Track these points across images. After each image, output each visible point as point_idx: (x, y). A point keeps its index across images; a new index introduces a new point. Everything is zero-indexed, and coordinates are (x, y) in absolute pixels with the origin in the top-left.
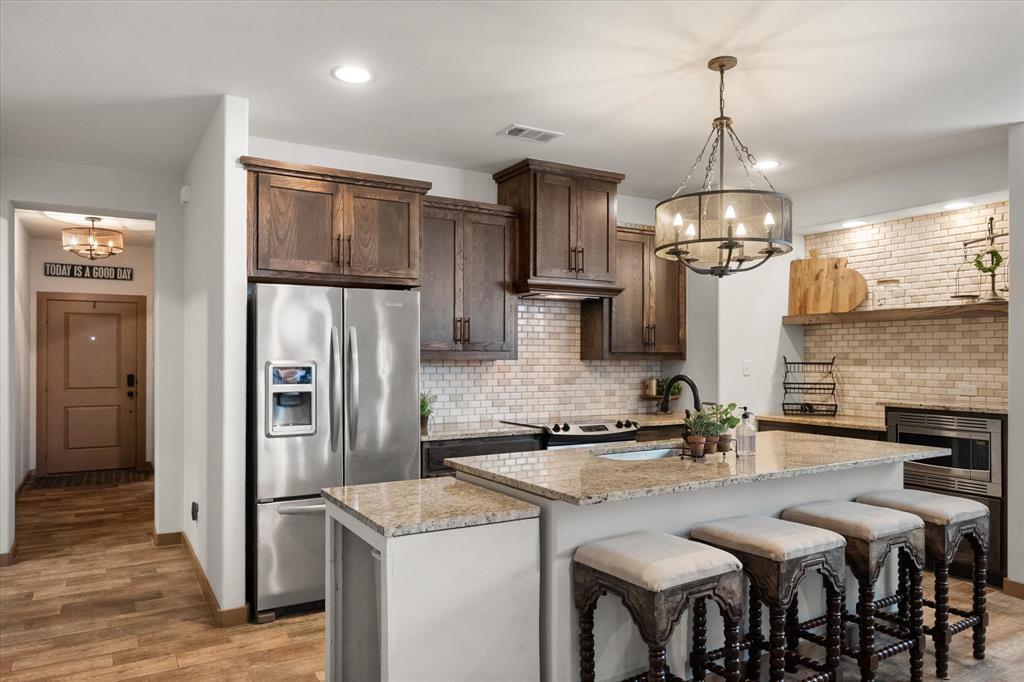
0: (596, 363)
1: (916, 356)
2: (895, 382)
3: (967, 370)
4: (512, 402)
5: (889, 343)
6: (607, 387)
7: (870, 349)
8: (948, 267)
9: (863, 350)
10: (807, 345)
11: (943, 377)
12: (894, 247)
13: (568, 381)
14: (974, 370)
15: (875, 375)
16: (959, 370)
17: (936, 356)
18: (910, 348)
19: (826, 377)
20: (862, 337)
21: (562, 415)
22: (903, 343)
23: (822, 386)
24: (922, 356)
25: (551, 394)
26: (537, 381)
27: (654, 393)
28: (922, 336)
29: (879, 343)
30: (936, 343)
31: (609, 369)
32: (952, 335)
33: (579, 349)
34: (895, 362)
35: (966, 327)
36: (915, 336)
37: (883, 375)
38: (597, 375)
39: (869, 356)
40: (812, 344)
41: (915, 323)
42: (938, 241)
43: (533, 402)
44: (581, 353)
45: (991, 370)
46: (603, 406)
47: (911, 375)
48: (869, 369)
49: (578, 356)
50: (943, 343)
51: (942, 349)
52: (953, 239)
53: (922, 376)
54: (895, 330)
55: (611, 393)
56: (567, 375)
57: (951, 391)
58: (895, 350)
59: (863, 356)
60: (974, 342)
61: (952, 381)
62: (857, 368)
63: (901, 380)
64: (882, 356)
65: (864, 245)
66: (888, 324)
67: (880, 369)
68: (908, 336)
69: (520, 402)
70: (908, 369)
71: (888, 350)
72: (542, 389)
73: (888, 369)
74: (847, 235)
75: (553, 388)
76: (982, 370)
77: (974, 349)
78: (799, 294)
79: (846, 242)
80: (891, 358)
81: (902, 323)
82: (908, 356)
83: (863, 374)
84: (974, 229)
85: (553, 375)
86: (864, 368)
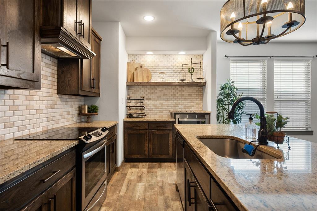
0: (63, 96)
1: (166, 97)
2: (160, 105)
3: (181, 101)
4: (19, 123)
5: (158, 93)
6: (67, 110)
7: (152, 95)
8: (175, 71)
9: (150, 95)
10: (129, 93)
11: (174, 103)
12: (160, 63)
13: (52, 107)
14: (183, 101)
15: (154, 103)
16: (179, 101)
17: (172, 97)
18: (165, 95)
19: (136, 104)
20: (150, 91)
21: (49, 128)
22: (163, 93)
23: (135, 107)
24: (168, 97)
25: (43, 115)
26: (36, 107)
27: (86, 112)
28: (168, 91)
29: (155, 93)
30: (172, 93)
31: (68, 100)
32: (177, 91)
33: (56, 88)
34: (160, 99)
35: (181, 89)
36: (166, 91)
37: (156, 103)
38: (64, 103)
39: (152, 97)
40: (131, 93)
41: (166, 87)
42: (173, 63)
43: (33, 121)
44: (58, 90)
45: (187, 101)
46: (65, 120)
47: (165, 103)
48: (152, 101)
49: (56, 91)
50: (174, 93)
51: (174, 95)
52: (177, 63)
53: (168, 103)
54: (160, 89)
55: (68, 113)
56: (51, 103)
57: (176, 108)
58: (160, 95)
59: (150, 97)
60: (183, 93)
61: (177, 105)
62: (148, 101)
63: (162, 105)
64: (156, 97)
65: (150, 61)
66: (158, 87)
67: (155, 101)
68: (164, 91)
69: (25, 122)
70: (164, 101)
71: (158, 95)
72: (39, 112)
73: (158, 101)
74: (144, 57)
75: (45, 111)
76: (185, 101)
77: (182, 95)
78: (130, 74)
79: (144, 59)
80: (159, 98)
81: (162, 87)
82: (164, 97)
83: (150, 103)
84: (183, 61)
85: (45, 103)
86: (150, 101)
